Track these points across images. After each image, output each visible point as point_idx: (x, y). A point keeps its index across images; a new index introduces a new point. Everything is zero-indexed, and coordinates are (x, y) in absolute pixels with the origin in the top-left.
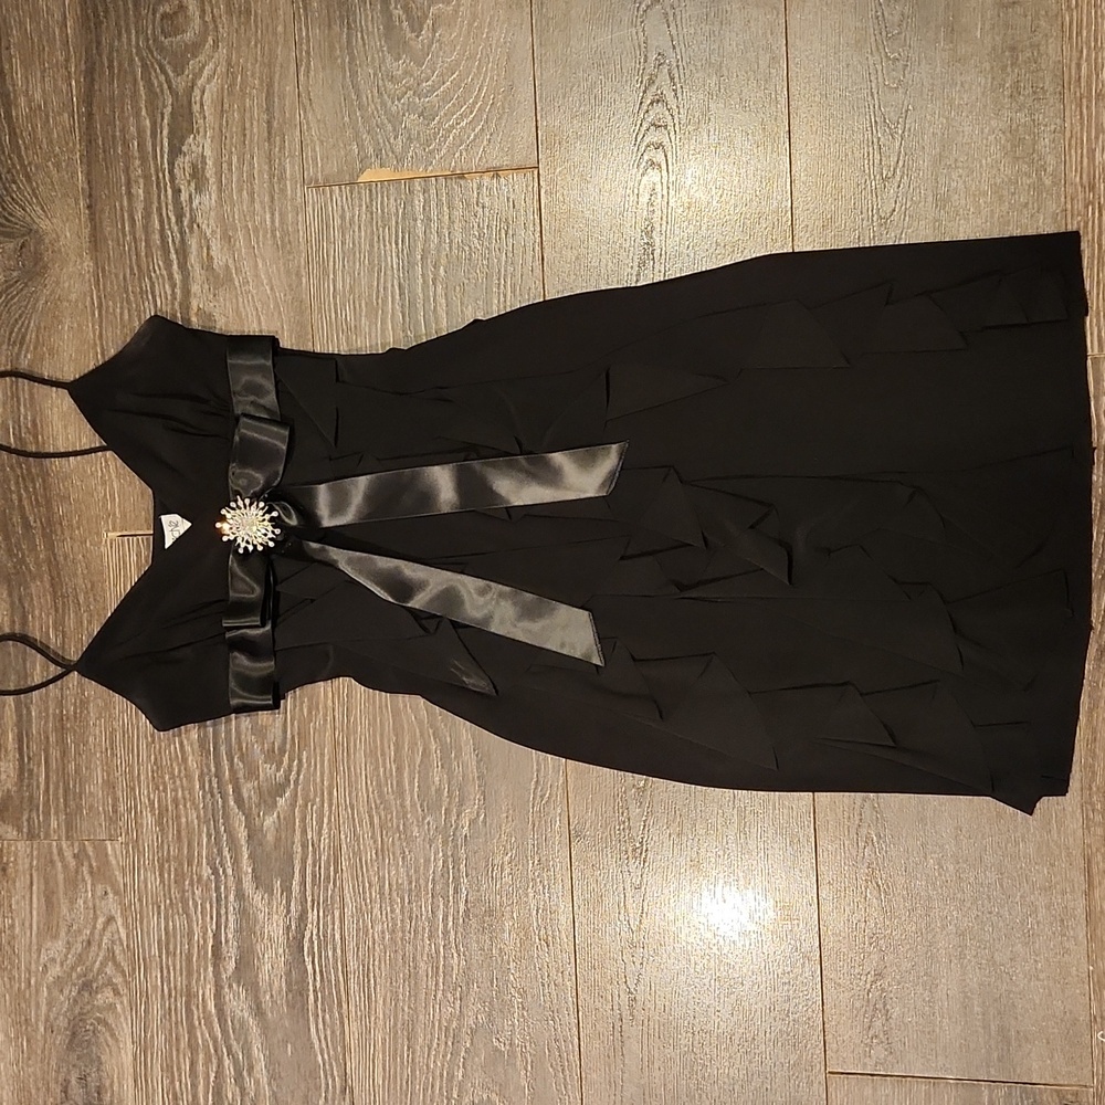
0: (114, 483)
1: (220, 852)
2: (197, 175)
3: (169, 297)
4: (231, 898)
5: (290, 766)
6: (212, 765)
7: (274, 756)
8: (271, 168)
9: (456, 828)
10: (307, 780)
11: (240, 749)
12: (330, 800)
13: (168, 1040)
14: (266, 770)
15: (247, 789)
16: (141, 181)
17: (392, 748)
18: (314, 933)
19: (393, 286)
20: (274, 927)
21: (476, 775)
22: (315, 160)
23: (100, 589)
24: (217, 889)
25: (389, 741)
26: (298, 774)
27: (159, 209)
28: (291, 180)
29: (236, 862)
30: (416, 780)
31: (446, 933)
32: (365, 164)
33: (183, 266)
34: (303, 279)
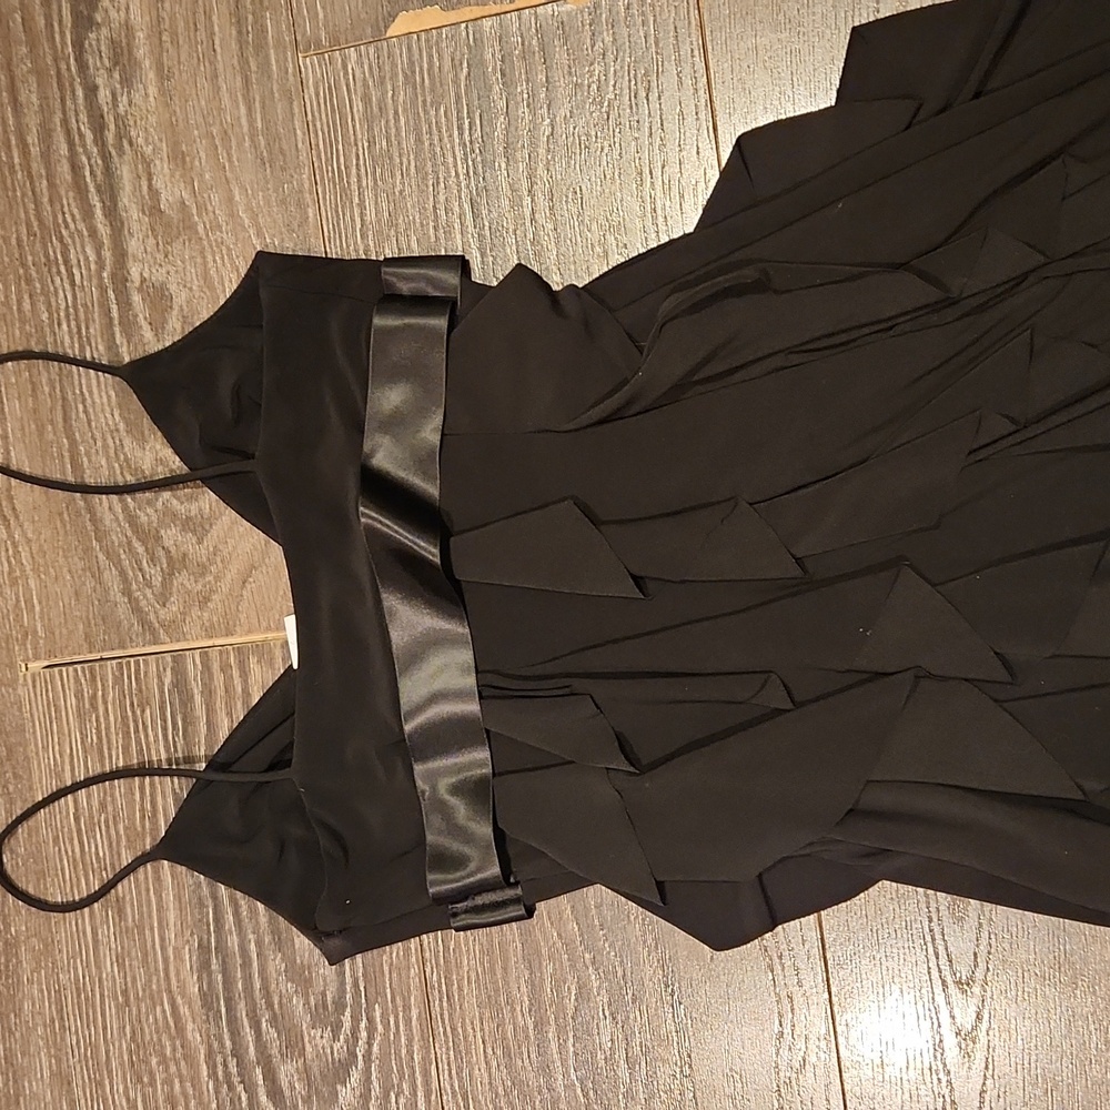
0: (32, 583)
2: (122, 57)
3: (93, 267)
5: (354, 1034)
6: (226, 1036)
7: (328, 1016)
8: (240, 32)
10: (385, 1053)
11: (270, 1005)
12: (427, 1083)
14: (317, 1041)
15: (287, 1072)
16: (32, 79)
19: (460, 205)
22: (312, 8)
23: (21, 758)
26: (370, 1045)
27: (65, 122)
28: (276, 47)
32: (397, 6)
33: (112, 212)
34: (310, 212)
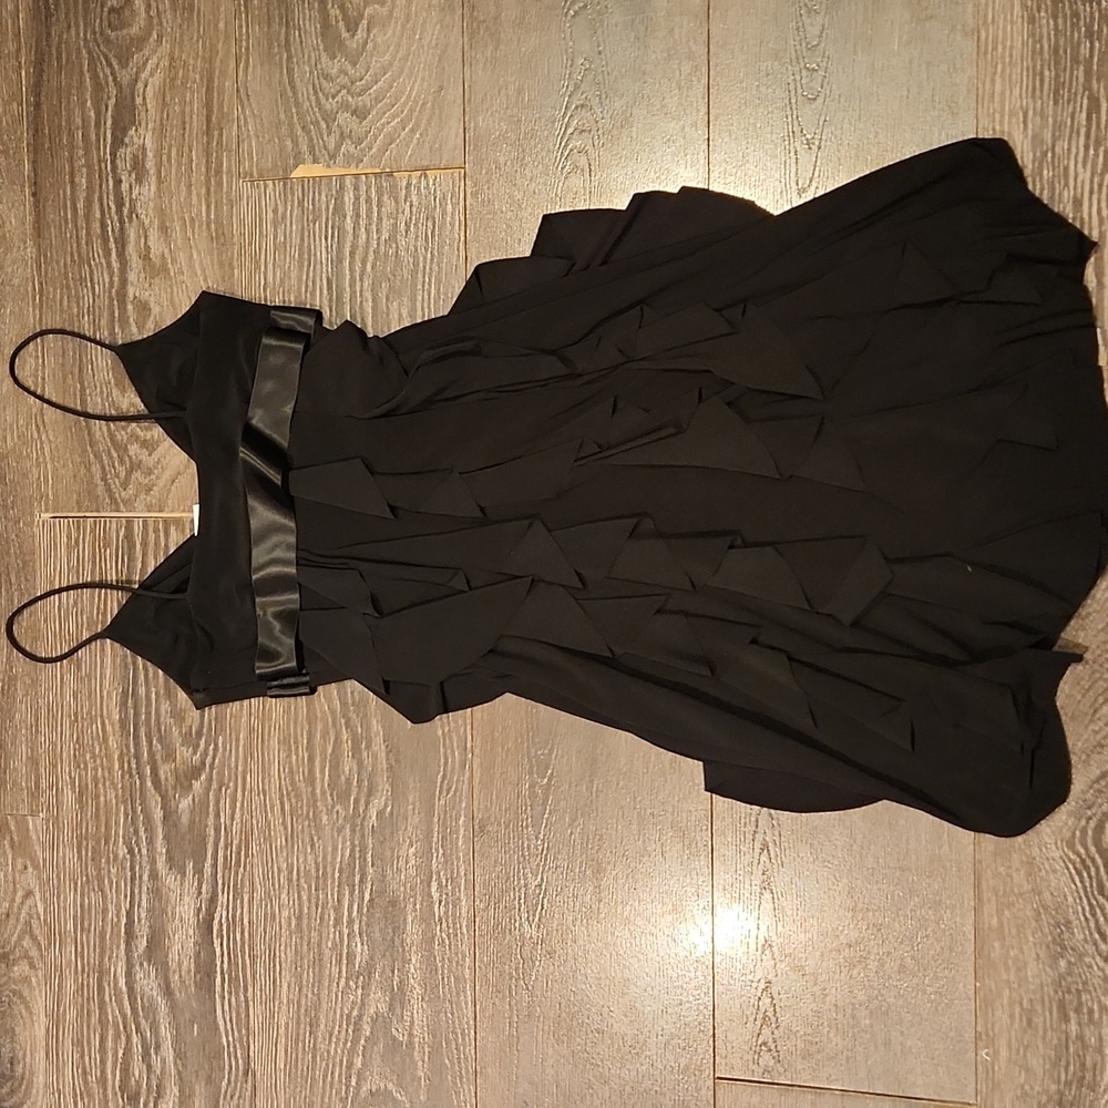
0: (49, 466)
1: (136, 832)
2: (138, 166)
3: (107, 285)
4: (145, 878)
5: (206, 753)
6: (132, 746)
7: (191, 739)
8: (207, 161)
9: (364, 817)
10: (222, 764)
11: (159, 730)
12: (244, 785)
13: (80, 1014)
14: (183, 753)
15: (165, 771)
16: (84, 170)
17: (305, 736)
18: (224, 917)
19: (321, 280)
20: (185, 908)
21: (385, 766)
22: (250, 154)
23: (31, 569)
24: (132, 868)
25: (302, 730)
26: (214, 759)
27: (101, 199)
28: (227, 174)
29: (151, 841)
30: (327, 769)
31: (351, 922)
32: (298, 161)
33: (121, 254)
34: (236, 271)
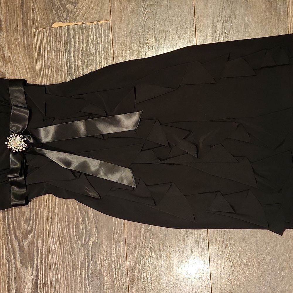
1: (10, 254)
4: (14, 270)
5: (32, 225)
6: (7, 225)
7: (27, 221)
8: (23, 24)
9: (88, 244)
10: (38, 229)
11: (16, 219)
12: (46, 236)
14: (25, 226)
15: (19, 233)
17: (66, 218)
18: (41, 281)
19: (64, 61)
20: (28, 279)
21: (94, 226)
22: (37, 20)
24: (9, 267)
25: (65, 215)
26: (35, 227)
28: (30, 27)
29: (15, 257)
30: (74, 228)
31: (85, 280)
32: (54, 21)
34: (35, 60)
